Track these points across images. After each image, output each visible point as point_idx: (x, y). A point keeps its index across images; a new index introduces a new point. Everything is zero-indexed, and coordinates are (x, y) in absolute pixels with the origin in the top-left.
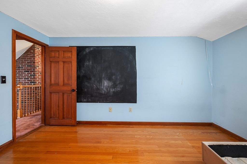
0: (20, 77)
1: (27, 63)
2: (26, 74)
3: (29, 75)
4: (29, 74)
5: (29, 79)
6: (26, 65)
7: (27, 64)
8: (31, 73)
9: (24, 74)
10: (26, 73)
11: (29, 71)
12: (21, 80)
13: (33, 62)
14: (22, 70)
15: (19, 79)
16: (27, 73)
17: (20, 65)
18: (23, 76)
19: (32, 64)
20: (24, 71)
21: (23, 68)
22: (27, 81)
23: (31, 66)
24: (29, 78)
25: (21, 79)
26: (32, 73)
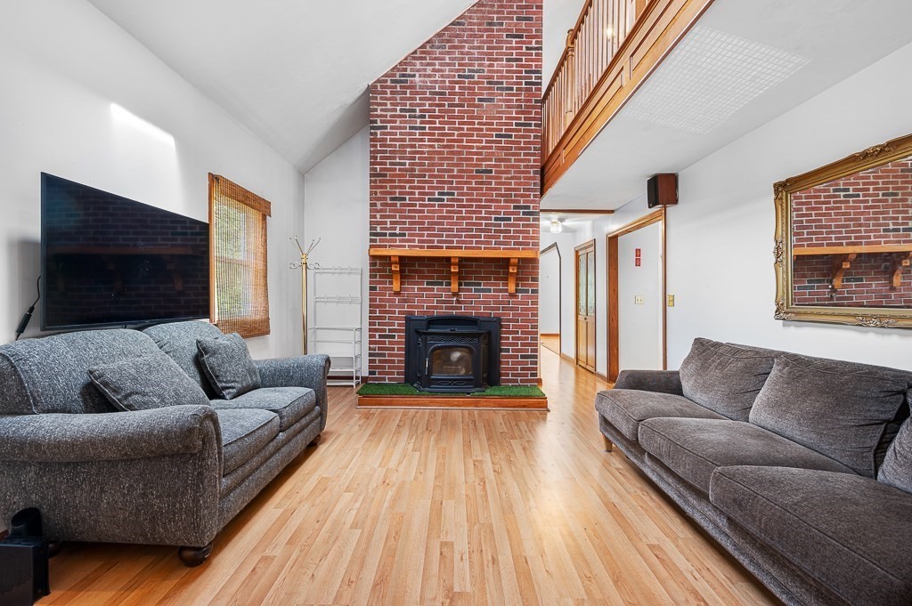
0: (492, 54)
1: (515, 9)
2: (514, 45)
3: (524, 48)
4: (524, 46)
5: (521, 60)
6: (515, 17)
7: (515, 13)
8: (531, 43)
9: (505, 45)
10: (514, 40)
11: (521, 37)
12: (495, 63)
13: (538, 7)
14: (498, 30)
15: (489, 60)
16: (517, 43)
17: (495, 16)
18: (504, 51)
19: (535, 13)
20: (507, 36)
21: (502, 24)
22: (514, 68)
23: (531, 19)
24: (524, 58)
25: (496, 60)
26: (534, 41)
